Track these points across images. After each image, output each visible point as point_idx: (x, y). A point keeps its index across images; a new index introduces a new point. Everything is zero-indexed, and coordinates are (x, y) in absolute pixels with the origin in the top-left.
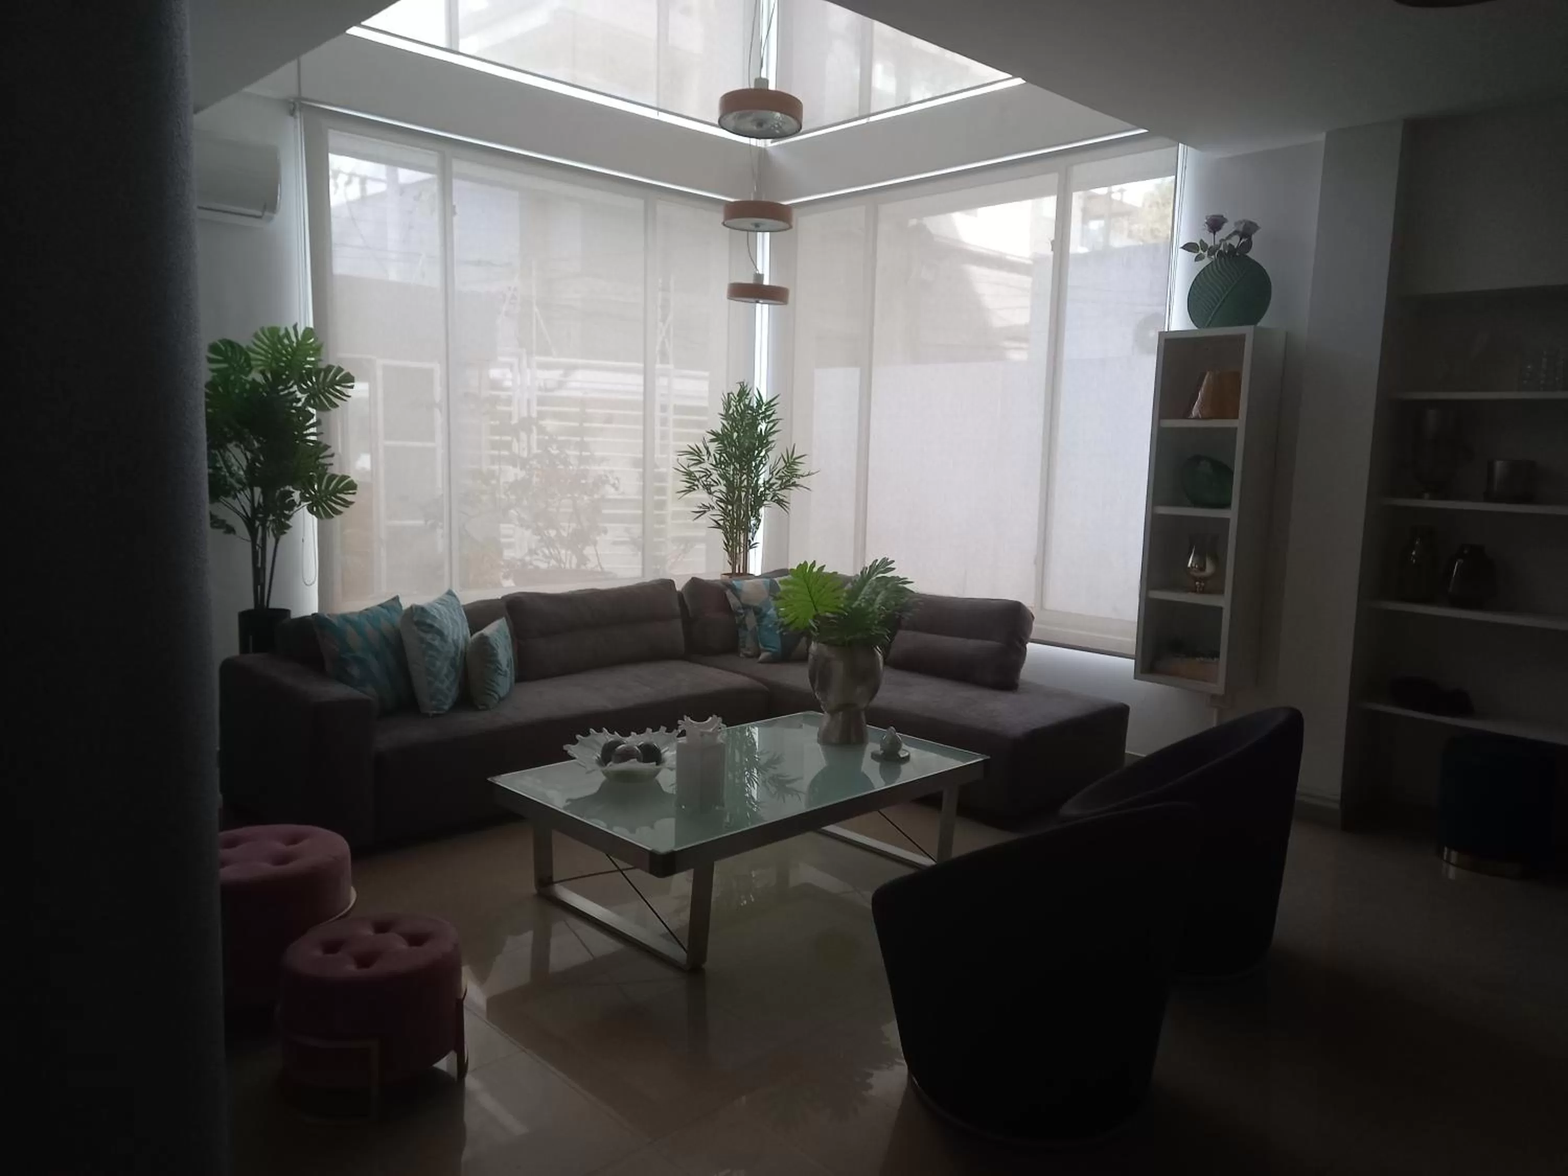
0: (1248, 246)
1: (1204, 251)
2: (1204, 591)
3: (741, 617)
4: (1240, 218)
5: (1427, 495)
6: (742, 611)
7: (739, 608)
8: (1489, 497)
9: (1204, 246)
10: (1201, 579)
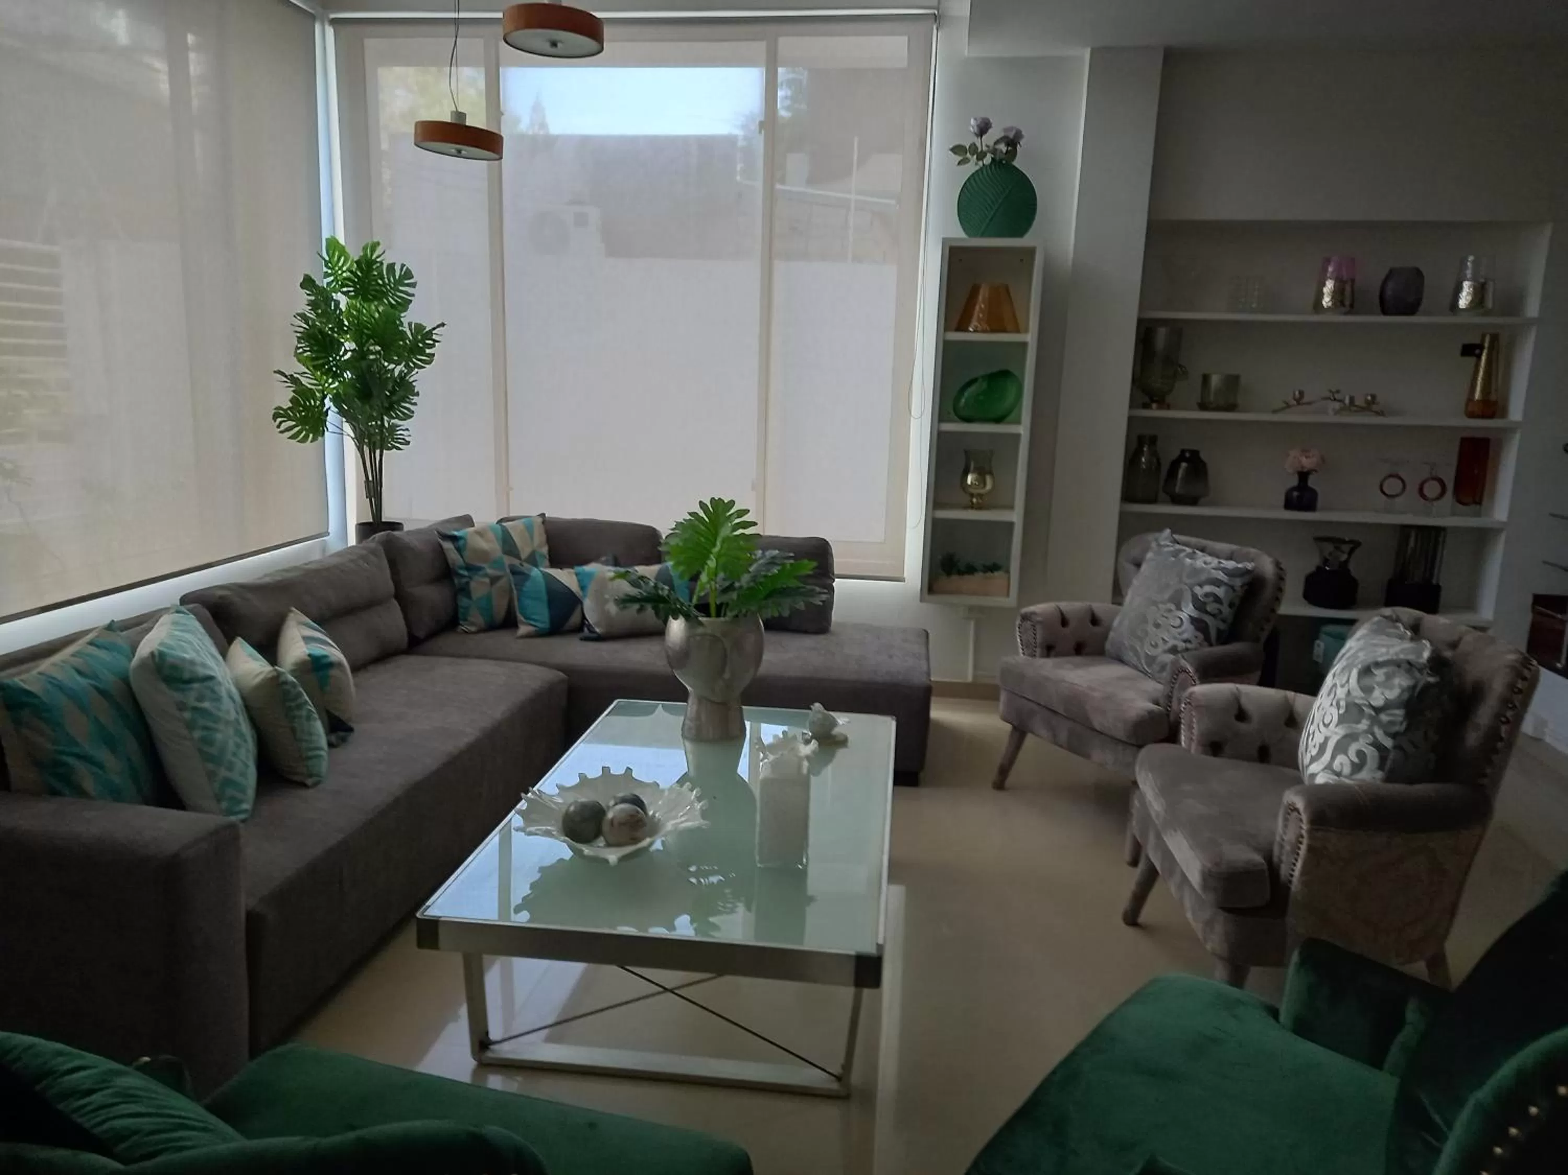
0: (1012, 154)
1: (973, 155)
2: (980, 507)
3: (464, 580)
4: (1008, 124)
5: (1154, 406)
6: (466, 573)
7: (461, 568)
8: (1203, 406)
9: (973, 149)
10: (980, 496)
